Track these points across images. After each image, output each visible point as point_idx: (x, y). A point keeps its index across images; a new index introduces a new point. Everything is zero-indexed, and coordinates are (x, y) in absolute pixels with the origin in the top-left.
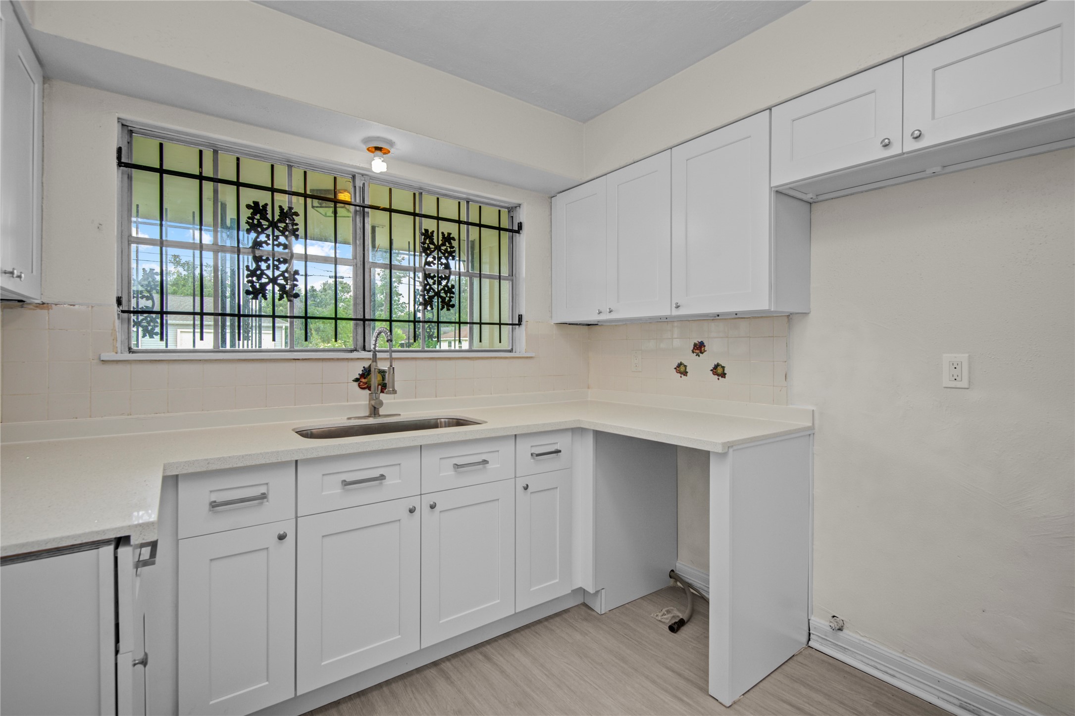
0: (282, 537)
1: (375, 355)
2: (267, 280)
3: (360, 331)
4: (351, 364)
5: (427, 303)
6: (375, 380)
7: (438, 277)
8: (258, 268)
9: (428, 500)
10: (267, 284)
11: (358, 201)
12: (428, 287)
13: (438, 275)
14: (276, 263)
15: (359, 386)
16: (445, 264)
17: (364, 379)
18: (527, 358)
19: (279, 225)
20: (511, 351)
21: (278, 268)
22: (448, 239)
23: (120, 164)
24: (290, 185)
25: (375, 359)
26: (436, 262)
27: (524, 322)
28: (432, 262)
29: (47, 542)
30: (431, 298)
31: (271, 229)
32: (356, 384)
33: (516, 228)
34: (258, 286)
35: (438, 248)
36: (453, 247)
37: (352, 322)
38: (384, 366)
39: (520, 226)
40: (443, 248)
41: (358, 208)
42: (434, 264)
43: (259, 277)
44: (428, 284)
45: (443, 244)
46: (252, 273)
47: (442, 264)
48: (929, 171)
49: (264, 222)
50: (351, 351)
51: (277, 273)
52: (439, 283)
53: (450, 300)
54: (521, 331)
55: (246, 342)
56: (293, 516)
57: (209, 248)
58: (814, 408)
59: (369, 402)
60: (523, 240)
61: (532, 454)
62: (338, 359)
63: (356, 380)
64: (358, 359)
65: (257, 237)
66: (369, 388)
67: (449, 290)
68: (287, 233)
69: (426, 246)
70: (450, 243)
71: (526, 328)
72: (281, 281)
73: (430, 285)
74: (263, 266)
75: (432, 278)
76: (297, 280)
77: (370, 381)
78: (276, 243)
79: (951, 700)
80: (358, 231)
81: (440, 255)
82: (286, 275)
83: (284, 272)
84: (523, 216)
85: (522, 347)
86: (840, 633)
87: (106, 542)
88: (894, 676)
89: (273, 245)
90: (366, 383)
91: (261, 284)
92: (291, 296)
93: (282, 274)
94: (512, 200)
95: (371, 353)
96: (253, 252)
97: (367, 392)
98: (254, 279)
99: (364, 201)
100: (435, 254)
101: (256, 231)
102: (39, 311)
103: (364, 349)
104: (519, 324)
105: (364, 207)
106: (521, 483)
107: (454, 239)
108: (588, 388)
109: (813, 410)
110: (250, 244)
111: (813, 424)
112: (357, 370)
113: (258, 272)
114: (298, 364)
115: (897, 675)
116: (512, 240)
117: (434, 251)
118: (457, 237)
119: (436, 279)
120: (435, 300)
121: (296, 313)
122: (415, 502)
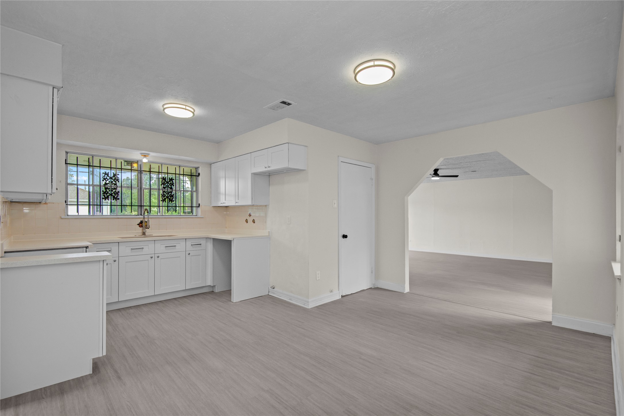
0: (115, 261)
1: (144, 217)
2: (109, 195)
3: (140, 209)
4: (136, 220)
5: (164, 200)
6: (144, 224)
7: (168, 192)
8: (106, 191)
9: (156, 255)
10: (109, 196)
11: (139, 169)
12: (164, 195)
13: (168, 191)
14: (112, 189)
15: (139, 226)
16: (170, 188)
17: (141, 224)
18: (201, 218)
19: (113, 178)
20: (196, 215)
21: (113, 191)
22: (171, 179)
23: (66, 163)
24: (116, 165)
25: (144, 218)
26: (167, 187)
27: (200, 206)
28: (166, 187)
29: (76, 246)
30: (165, 199)
31: (110, 179)
32: (138, 226)
33: (198, 175)
34: (106, 196)
35: (168, 183)
36: (173, 182)
37: (137, 207)
38: (146, 220)
39: (199, 174)
40: (170, 183)
41: (139, 171)
42: (166, 188)
43: (107, 194)
44: (164, 194)
45: (170, 181)
46: (104, 193)
47: (169, 188)
48: (284, 172)
49: (108, 177)
50: (137, 215)
51: (112, 192)
52: (168, 194)
53: (172, 199)
54: (199, 209)
55: (97, 212)
56: (118, 256)
57: (91, 185)
58: (270, 231)
59: (142, 230)
60: (200, 178)
61: (192, 245)
62: (132, 218)
63: (138, 224)
64: (139, 218)
65: (106, 182)
66: (142, 227)
67: (172, 196)
68: (115, 180)
69: (163, 182)
70: (172, 181)
71: (201, 208)
72: (113, 195)
73: (165, 195)
74: (108, 190)
75: (166, 192)
76: (119, 194)
77: (142, 225)
78: (112, 183)
79: (288, 298)
80: (139, 178)
81: (169, 185)
82: (115, 193)
83: (114, 192)
84: (200, 171)
85: (200, 214)
86: (274, 289)
87: (84, 247)
88: (281, 297)
89: (111, 184)
90: (141, 225)
91: (107, 196)
92: (117, 199)
93: (114, 193)
94: (196, 166)
95: (143, 216)
96: (105, 186)
97: (142, 228)
98: (105, 194)
99: (141, 169)
100: (167, 184)
101: (106, 180)
102: (44, 205)
103: (141, 215)
104: (199, 207)
105: (141, 171)
106: (187, 253)
107: (174, 179)
108: (226, 228)
109: (269, 231)
110: (104, 184)
111: (269, 235)
112: (139, 221)
113: (107, 192)
114: (119, 219)
115: (282, 296)
116: (196, 179)
117: (166, 184)
118: (175, 179)
119: (167, 192)
120: (167, 199)
121: (118, 204)
122: (153, 255)
